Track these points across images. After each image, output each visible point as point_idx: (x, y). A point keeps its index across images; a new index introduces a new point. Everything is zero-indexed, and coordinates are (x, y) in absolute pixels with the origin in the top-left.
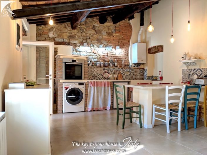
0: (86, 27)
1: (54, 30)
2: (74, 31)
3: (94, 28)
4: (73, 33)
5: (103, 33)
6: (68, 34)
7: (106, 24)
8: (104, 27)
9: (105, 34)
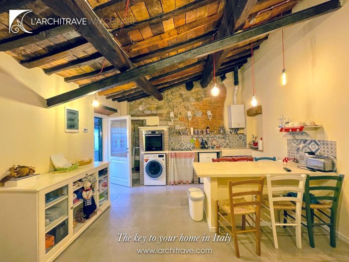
0: (172, 97)
1: (143, 103)
2: (160, 102)
3: (181, 95)
4: (160, 105)
5: (191, 100)
6: (156, 106)
7: (193, 90)
8: (192, 93)
9: (194, 100)
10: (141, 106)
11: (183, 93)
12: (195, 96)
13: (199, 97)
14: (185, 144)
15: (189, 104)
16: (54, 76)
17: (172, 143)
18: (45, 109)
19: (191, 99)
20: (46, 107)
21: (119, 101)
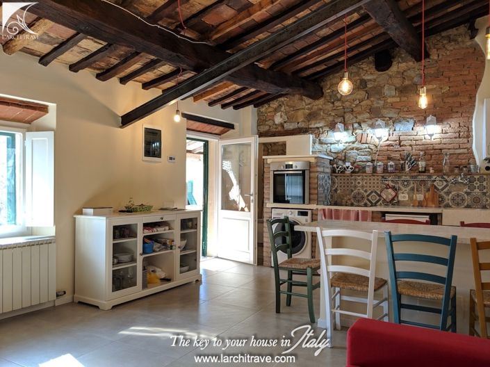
1: (282, 109)
2: (316, 102)
3: (363, 84)
4: (315, 108)
5: (387, 93)
6: (307, 111)
7: (393, 69)
8: (390, 77)
9: (393, 93)
10: (279, 114)
11: (367, 77)
12: (398, 82)
13: (407, 83)
14: (366, 194)
15: (381, 103)
16: (130, 83)
17: (336, 190)
18: (120, 129)
19: (386, 91)
20: (121, 127)
21: (236, 108)
